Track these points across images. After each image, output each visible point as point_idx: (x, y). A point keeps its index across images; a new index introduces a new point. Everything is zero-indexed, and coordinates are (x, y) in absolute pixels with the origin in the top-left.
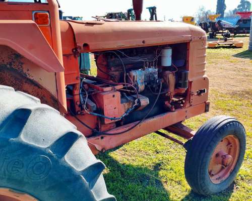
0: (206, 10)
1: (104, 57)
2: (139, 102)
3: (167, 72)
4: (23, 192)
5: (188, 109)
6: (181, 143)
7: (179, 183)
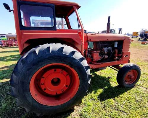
0: (144, 30)
1: (96, 43)
2: (104, 56)
3: (115, 49)
4: (72, 68)
5: (121, 61)
6: (117, 71)
7: (115, 83)
